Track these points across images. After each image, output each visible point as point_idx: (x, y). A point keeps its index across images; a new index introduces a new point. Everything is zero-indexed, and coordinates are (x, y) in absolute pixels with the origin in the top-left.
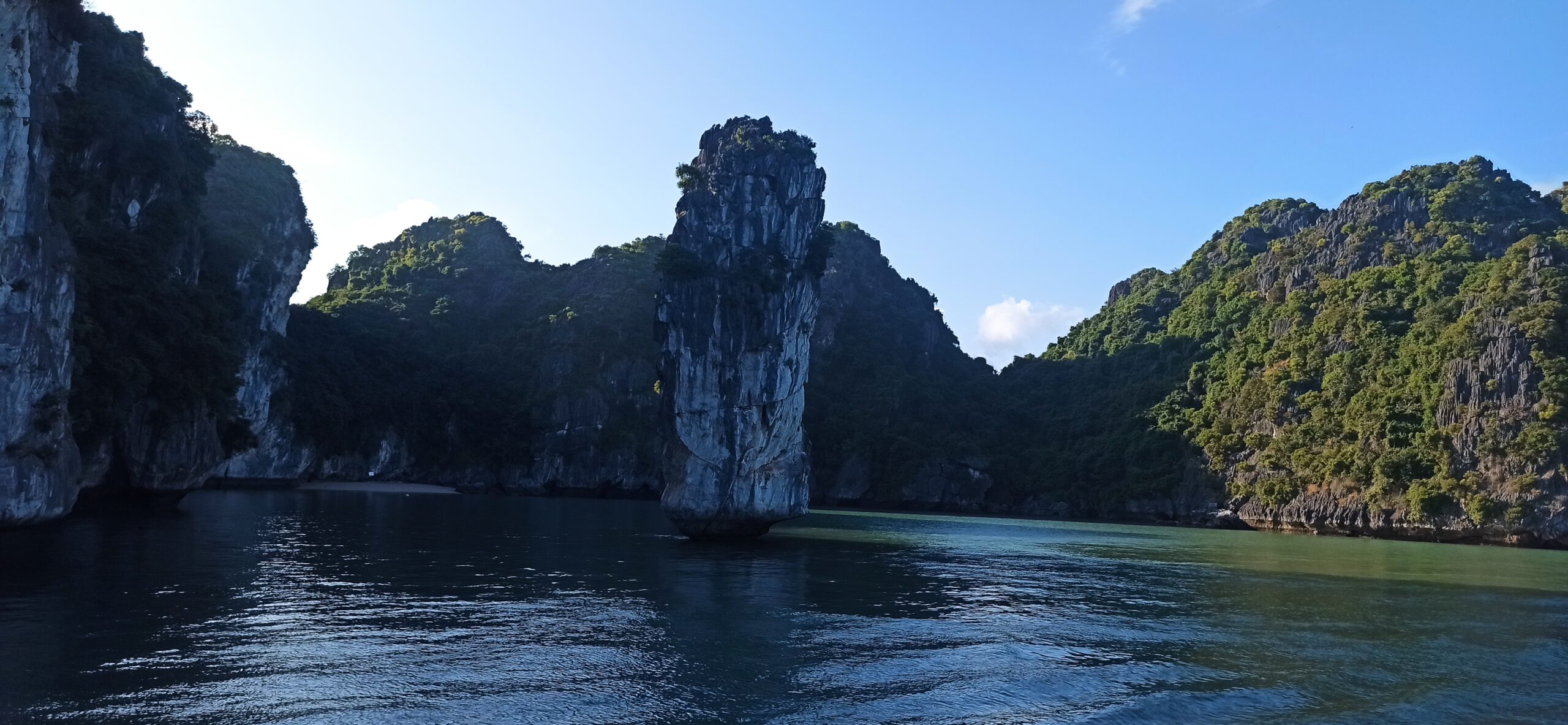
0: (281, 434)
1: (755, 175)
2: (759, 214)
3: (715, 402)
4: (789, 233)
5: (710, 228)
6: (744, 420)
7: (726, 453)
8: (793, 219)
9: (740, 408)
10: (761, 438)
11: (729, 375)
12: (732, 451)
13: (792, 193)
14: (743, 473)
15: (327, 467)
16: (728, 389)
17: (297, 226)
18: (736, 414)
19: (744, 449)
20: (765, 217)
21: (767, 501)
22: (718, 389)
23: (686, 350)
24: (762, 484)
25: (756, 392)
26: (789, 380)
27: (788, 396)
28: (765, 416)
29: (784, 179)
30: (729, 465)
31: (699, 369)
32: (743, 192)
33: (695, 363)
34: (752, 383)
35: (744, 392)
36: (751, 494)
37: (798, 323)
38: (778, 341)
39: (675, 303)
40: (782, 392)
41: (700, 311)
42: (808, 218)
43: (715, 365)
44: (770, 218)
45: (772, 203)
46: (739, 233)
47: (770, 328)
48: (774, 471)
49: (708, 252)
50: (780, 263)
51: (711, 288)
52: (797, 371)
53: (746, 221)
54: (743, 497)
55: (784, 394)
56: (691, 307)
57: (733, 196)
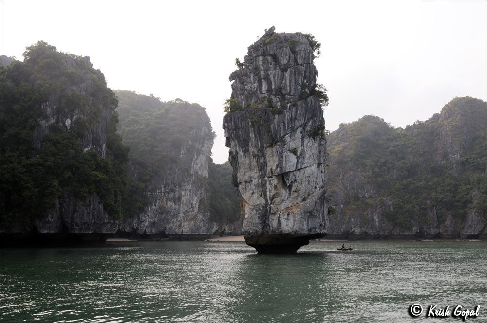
1: (264, 55)
2: (268, 75)
3: (257, 175)
4: (286, 83)
6: (270, 184)
7: (263, 202)
8: (288, 75)
9: (269, 177)
10: (285, 193)
11: (261, 161)
12: (267, 201)
13: (284, 61)
16: (262, 168)
18: (266, 181)
19: (271, 199)
20: (271, 76)
21: (290, 225)
22: (257, 169)
23: (240, 150)
24: (286, 217)
25: (274, 168)
26: (294, 160)
27: (297, 169)
28: (283, 179)
29: (279, 55)
30: (265, 208)
31: (247, 159)
32: (259, 65)
33: (245, 156)
34: (272, 163)
35: (269, 169)
36: (279, 222)
37: (300, 130)
38: (282, 140)
39: (230, 126)
40: (289, 167)
41: (242, 128)
42: (300, 74)
43: (254, 157)
44: (275, 76)
45: (274, 69)
46: (261, 87)
47: (276, 133)
48: (294, 210)
49: (247, 99)
50: (283, 99)
51: (245, 116)
52: (303, 156)
53: (263, 81)
54: (274, 224)
55: (294, 168)
56: (237, 128)
57: (254, 68)
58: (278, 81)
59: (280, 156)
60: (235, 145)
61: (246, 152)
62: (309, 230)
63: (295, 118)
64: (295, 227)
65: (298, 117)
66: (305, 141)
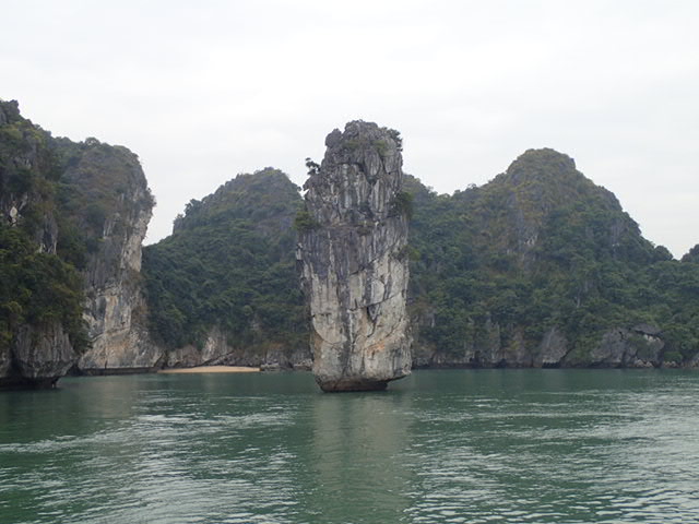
0: (141, 337)
1: (349, 163)
2: (352, 187)
3: (336, 307)
4: (374, 198)
5: (324, 198)
6: (354, 318)
7: (345, 339)
8: (376, 188)
9: (352, 310)
10: (368, 328)
11: (343, 289)
12: (349, 338)
13: (374, 172)
14: (355, 350)
15: (173, 358)
16: (342, 299)
17: (141, 194)
18: (348, 314)
19: (355, 336)
20: (357, 189)
21: (375, 367)
22: (337, 299)
23: (315, 276)
24: (370, 357)
25: (360, 299)
26: (382, 290)
27: (384, 300)
28: (368, 312)
29: (367, 164)
30: (347, 345)
31: (324, 287)
32: (342, 175)
33: (321, 284)
34: (357, 293)
35: (352, 300)
36: (363, 364)
37: (387, 253)
38: (370, 266)
39: (305, 248)
40: (377, 297)
41: (320, 251)
42: (389, 186)
43: (333, 284)
44: (361, 189)
45: (361, 179)
46: (342, 199)
47: (363, 259)
48: (379, 348)
49: (325, 214)
50: (370, 216)
51: (326, 237)
52: (390, 284)
53: (346, 193)
54: (358, 366)
55: (381, 300)
56: (314, 250)
57: (337, 178)
58: (364, 196)
59: (368, 285)
60: (310, 270)
61: (323, 279)
62: (395, 373)
63: (385, 240)
64: (381, 368)
65: (388, 238)
66: (392, 265)
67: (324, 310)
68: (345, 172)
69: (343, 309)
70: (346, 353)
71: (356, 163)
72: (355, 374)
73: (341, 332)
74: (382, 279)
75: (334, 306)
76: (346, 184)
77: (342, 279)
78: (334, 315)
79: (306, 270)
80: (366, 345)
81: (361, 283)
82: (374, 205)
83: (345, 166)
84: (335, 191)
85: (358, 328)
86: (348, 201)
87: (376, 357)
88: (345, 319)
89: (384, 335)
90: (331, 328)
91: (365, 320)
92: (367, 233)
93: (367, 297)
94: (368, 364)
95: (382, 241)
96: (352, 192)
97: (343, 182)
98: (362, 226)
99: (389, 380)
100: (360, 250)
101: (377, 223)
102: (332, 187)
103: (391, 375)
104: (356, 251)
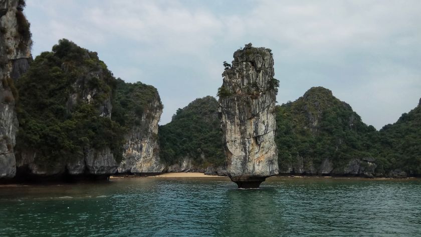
1: (246, 61)
2: (248, 74)
3: (239, 137)
4: (259, 80)
5: (233, 81)
6: (249, 143)
7: (244, 154)
8: (261, 74)
9: (248, 139)
10: (256, 149)
11: (243, 128)
12: (246, 153)
13: (259, 65)
14: (250, 160)
16: (243, 133)
18: (246, 141)
19: (249, 152)
21: (260, 169)
22: (240, 133)
23: (228, 121)
24: (258, 164)
25: (252, 133)
26: (264, 128)
27: (265, 134)
28: (256, 141)
29: (256, 62)
30: (245, 158)
31: (233, 127)
32: (242, 68)
33: (232, 125)
34: (250, 130)
35: (248, 133)
36: (254, 167)
37: (266, 109)
38: (258, 115)
39: (223, 106)
40: (261, 132)
41: (231, 107)
42: (267, 74)
43: (238, 125)
44: (252, 75)
45: (253, 70)
46: (243, 81)
47: (254, 111)
48: (262, 159)
49: (233, 89)
50: (257, 89)
51: (234, 100)
52: (267, 125)
53: (245, 77)
54: (251, 168)
55: (263, 133)
56: (228, 107)
57: (240, 69)
58: (254, 78)
59: (256, 125)
60: (225, 118)
61: (232, 122)
62: (270, 173)
63: (265, 102)
64: (263, 171)
65: (267, 101)
66: (269, 116)
67: (233, 139)
68: (244, 66)
69: (243, 138)
70: (245, 161)
71: (250, 62)
72: (249, 173)
73: (242, 150)
74: (264, 123)
75: (238, 136)
76: (245, 72)
77: (242, 123)
78: (238, 141)
79: (224, 118)
80: (256, 158)
81: (253, 124)
82: (259, 84)
83: (244, 63)
84: (239, 76)
85: (251, 148)
86: (246, 81)
87: (261, 164)
88: (244, 144)
89: (264, 152)
90: (237, 148)
91: (254, 144)
92: (256, 98)
93: (256, 131)
94: (256, 167)
95: (264, 102)
96: (248, 77)
97: (243, 72)
98: (253, 94)
99: (268, 177)
100: (252, 106)
101: (261, 93)
102: (237, 74)
103: (268, 174)
104: (250, 107)
